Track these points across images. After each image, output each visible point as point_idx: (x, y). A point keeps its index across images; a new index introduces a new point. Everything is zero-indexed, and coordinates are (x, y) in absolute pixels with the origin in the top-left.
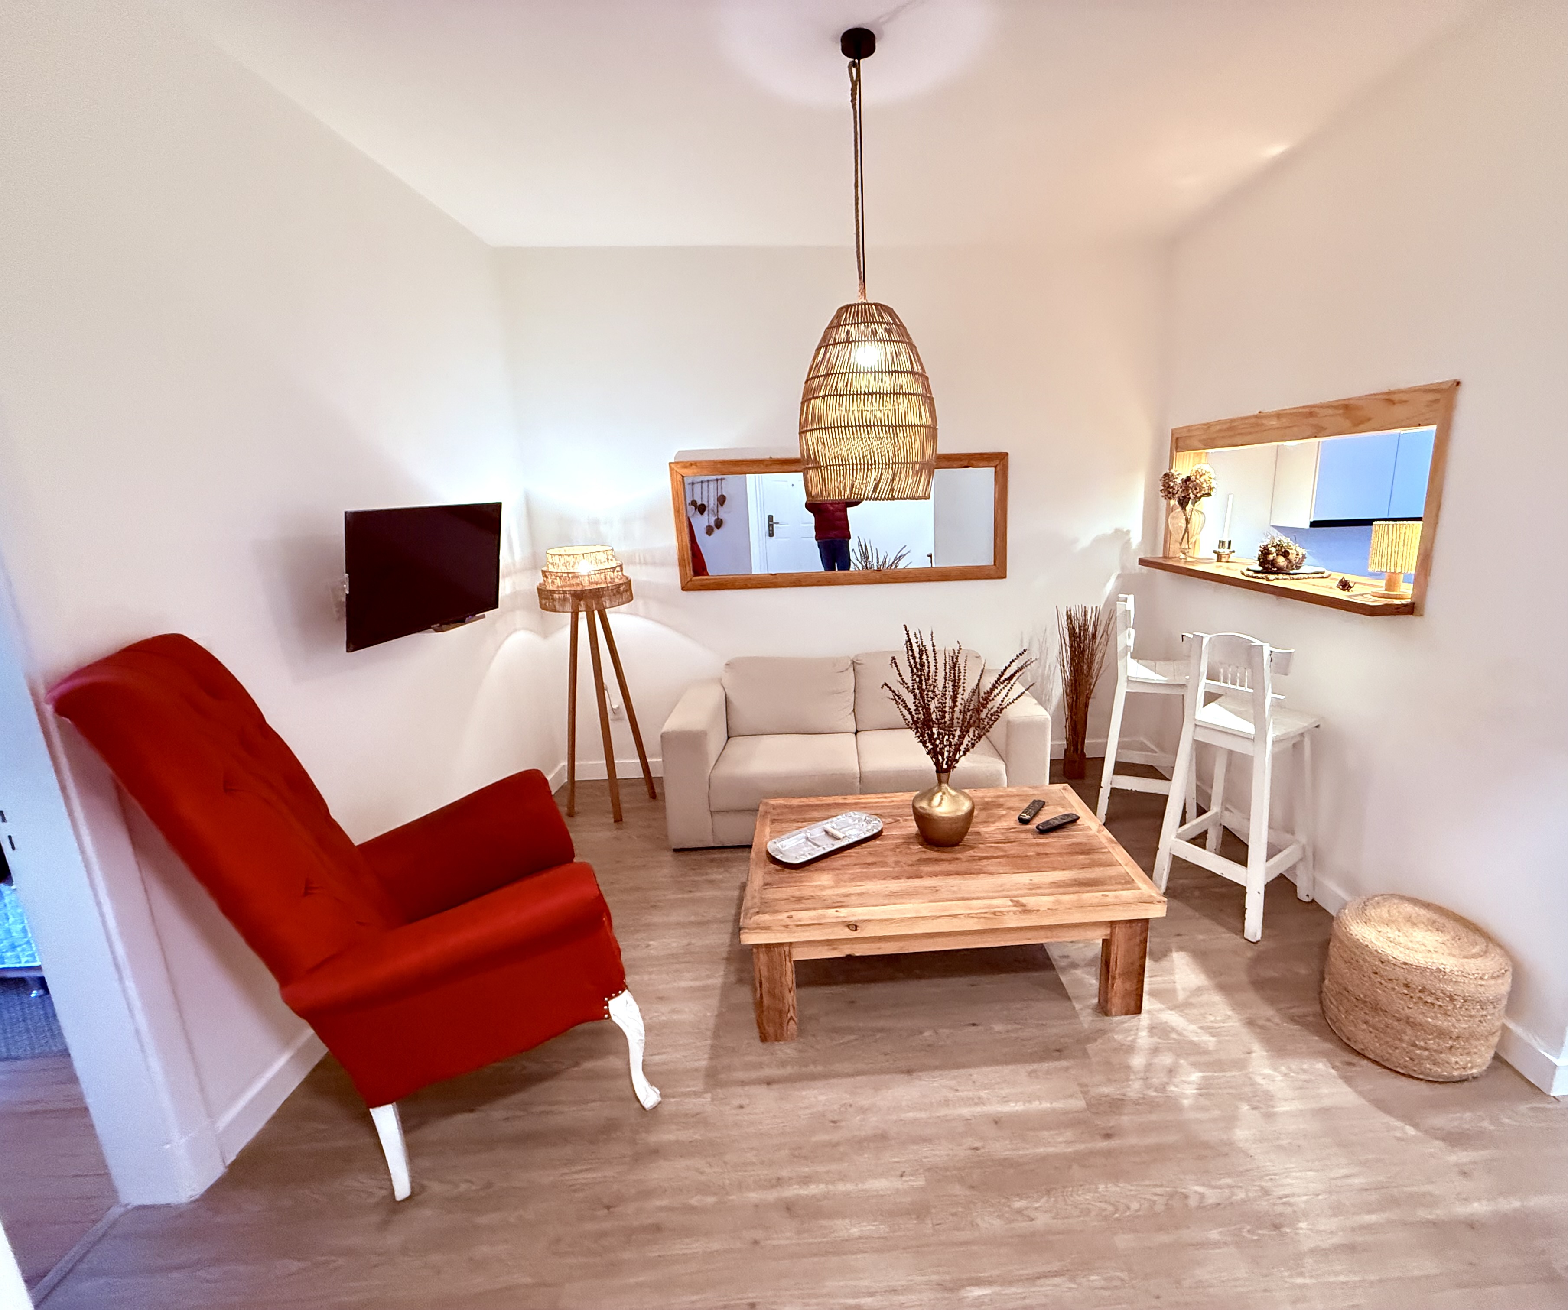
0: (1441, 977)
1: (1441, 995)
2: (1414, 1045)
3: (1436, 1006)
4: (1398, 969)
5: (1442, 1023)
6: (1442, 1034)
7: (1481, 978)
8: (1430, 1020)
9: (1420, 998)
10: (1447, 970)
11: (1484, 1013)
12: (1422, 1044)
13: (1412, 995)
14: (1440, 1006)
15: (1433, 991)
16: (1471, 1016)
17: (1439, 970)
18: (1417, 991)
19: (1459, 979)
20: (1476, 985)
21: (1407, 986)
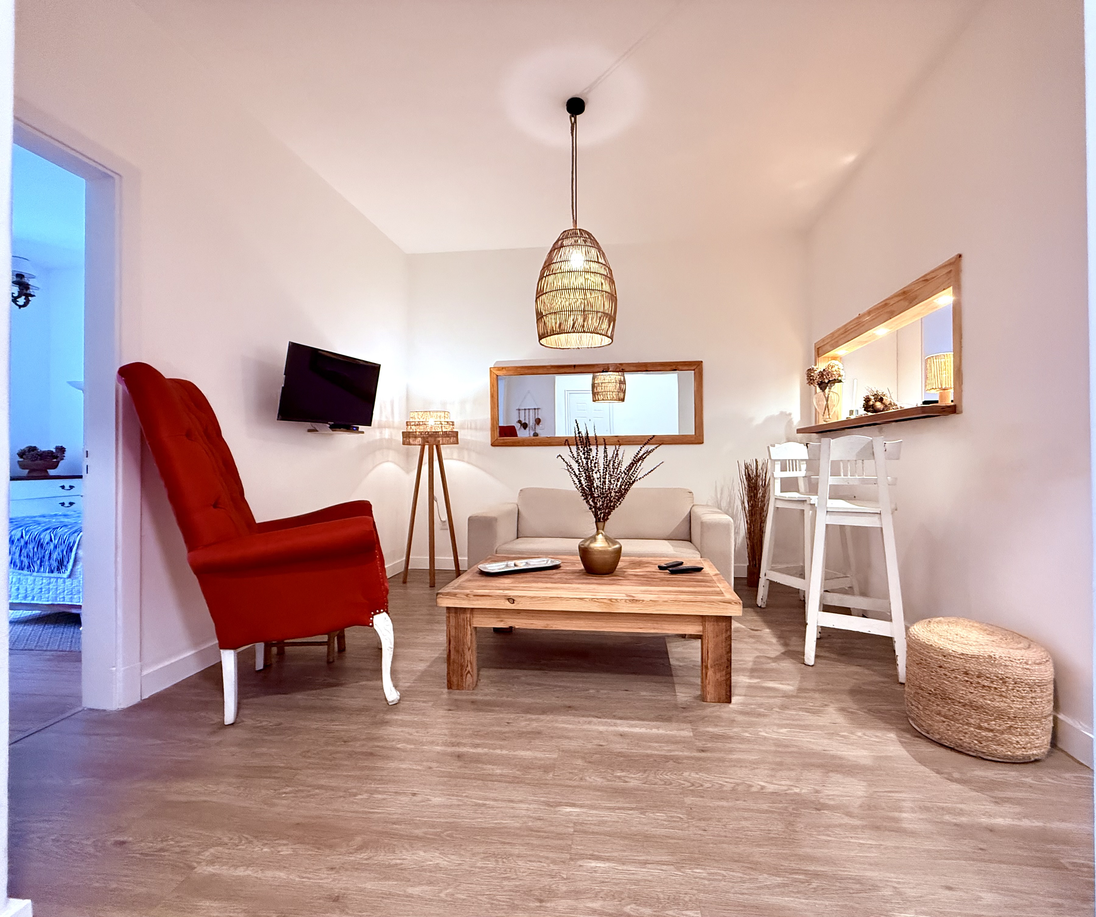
0: (993, 662)
1: (995, 678)
2: (980, 728)
3: (992, 689)
4: (957, 659)
5: (999, 704)
6: (1001, 715)
7: (1026, 663)
8: (989, 702)
9: (978, 683)
10: (997, 657)
11: (1034, 695)
12: (986, 725)
13: (971, 680)
14: (995, 688)
15: (988, 675)
16: (1022, 697)
17: (991, 657)
18: (975, 676)
19: (1008, 663)
20: (1023, 668)
21: (966, 673)
